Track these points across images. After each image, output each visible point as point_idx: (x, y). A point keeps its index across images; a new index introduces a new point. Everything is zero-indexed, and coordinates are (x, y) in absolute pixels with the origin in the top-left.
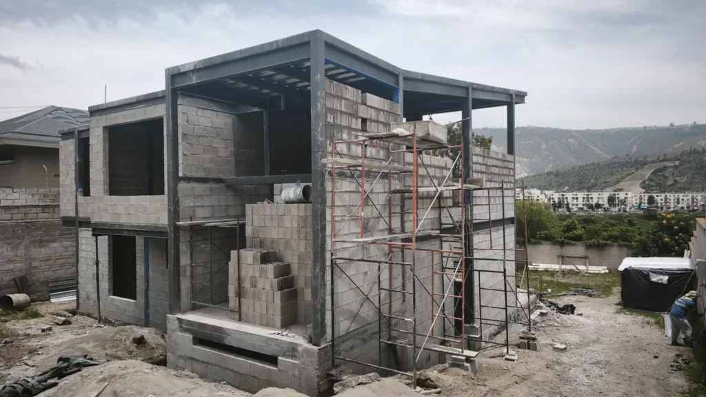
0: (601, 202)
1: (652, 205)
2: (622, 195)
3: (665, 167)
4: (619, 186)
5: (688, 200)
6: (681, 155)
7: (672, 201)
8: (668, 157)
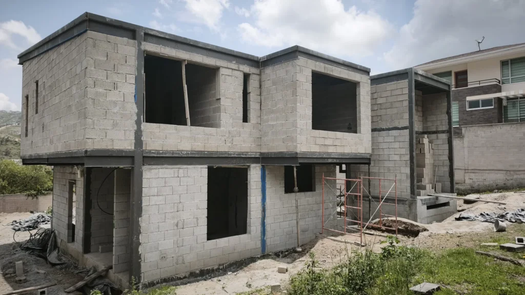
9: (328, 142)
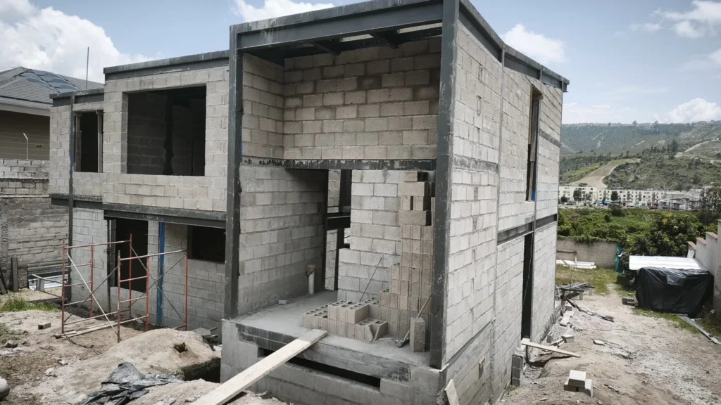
0: (567, 196)
1: (615, 201)
2: (587, 190)
3: (627, 164)
4: (583, 181)
5: (649, 197)
6: (643, 153)
7: (634, 197)
8: (630, 154)
9: (143, 191)
